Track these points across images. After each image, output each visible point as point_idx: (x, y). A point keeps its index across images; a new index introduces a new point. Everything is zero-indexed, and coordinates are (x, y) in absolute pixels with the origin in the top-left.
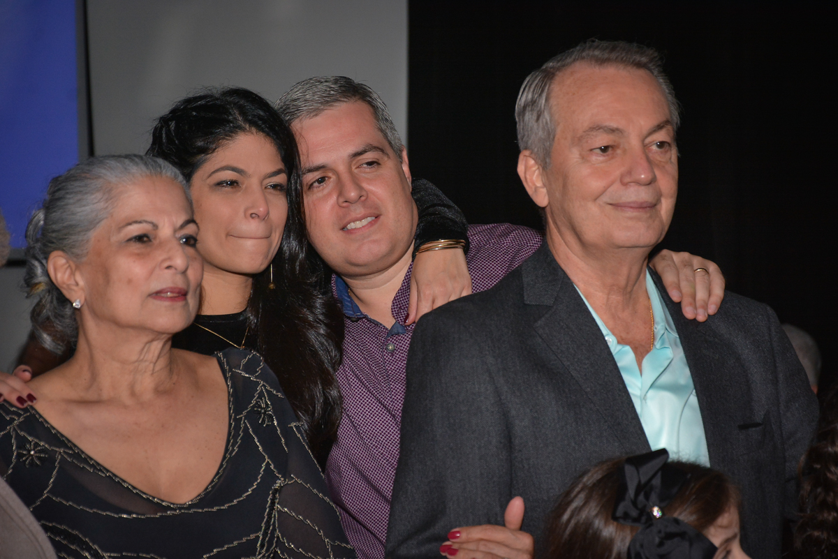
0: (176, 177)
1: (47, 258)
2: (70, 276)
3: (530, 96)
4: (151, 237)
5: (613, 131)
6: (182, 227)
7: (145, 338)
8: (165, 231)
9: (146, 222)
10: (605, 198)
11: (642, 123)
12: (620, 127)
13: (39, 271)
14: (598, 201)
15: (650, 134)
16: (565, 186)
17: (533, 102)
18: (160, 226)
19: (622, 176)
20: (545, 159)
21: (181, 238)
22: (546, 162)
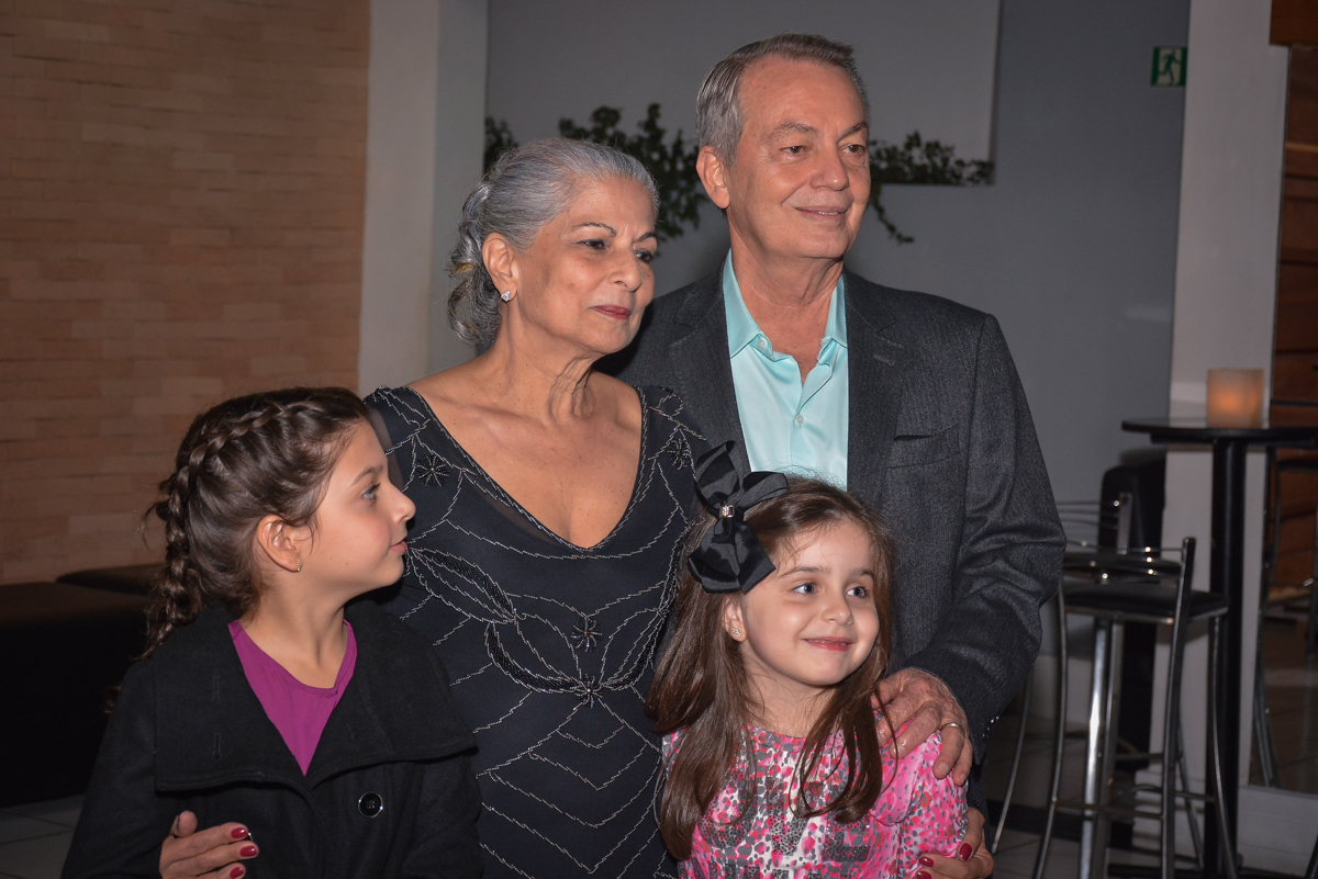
0: (646, 183)
1: (483, 240)
2: (504, 264)
3: (715, 88)
4: (606, 243)
5: (807, 129)
6: (642, 239)
7: (573, 352)
8: (622, 242)
9: (605, 226)
10: (794, 201)
11: (838, 124)
12: (814, 126)
13: (469, 249)
14: (784, 204)
15: (845, 136)
16: (750, 185)
17: (719, 95)
18: (619, 233)
19: (813, 178)
20: (729, 155)
21: (636, 252)
22: (729, 159)
